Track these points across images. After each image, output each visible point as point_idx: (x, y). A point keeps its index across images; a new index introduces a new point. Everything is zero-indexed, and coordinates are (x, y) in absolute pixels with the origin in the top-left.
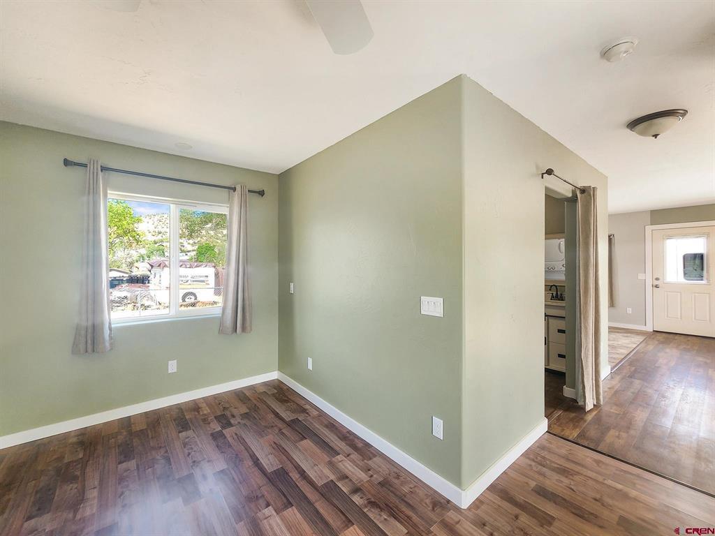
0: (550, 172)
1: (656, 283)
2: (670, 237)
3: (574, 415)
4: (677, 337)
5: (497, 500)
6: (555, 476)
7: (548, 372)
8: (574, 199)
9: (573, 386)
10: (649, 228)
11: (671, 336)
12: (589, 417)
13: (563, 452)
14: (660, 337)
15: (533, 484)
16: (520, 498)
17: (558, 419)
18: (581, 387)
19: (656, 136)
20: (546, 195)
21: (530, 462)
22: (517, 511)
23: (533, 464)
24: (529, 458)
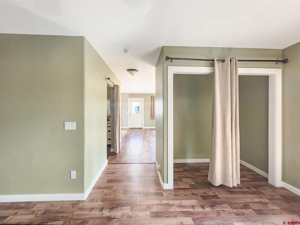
0: (109, 79)
1: (130, 114)
2: (133, 101)
3: (114, 156)
4: (134, 129)
5: (96, 191)
6: (111, 175)
7: (108, 145)
8: (114, 88)
9: (113, 148)
10: (129, 99)
11: (133, 129)
12: (118, 156)
13: (113, 168)
14: (131, 129)
15: (106, 180)
16: (103, 186)
17: (110, 159)
18: (116, 147)
19: (133, 75)
20: (107, 86)
21: (104, 175)
22: (103, 190)
23: (105, 175)
24: (104, 174)
